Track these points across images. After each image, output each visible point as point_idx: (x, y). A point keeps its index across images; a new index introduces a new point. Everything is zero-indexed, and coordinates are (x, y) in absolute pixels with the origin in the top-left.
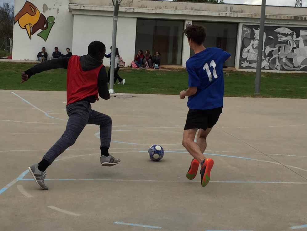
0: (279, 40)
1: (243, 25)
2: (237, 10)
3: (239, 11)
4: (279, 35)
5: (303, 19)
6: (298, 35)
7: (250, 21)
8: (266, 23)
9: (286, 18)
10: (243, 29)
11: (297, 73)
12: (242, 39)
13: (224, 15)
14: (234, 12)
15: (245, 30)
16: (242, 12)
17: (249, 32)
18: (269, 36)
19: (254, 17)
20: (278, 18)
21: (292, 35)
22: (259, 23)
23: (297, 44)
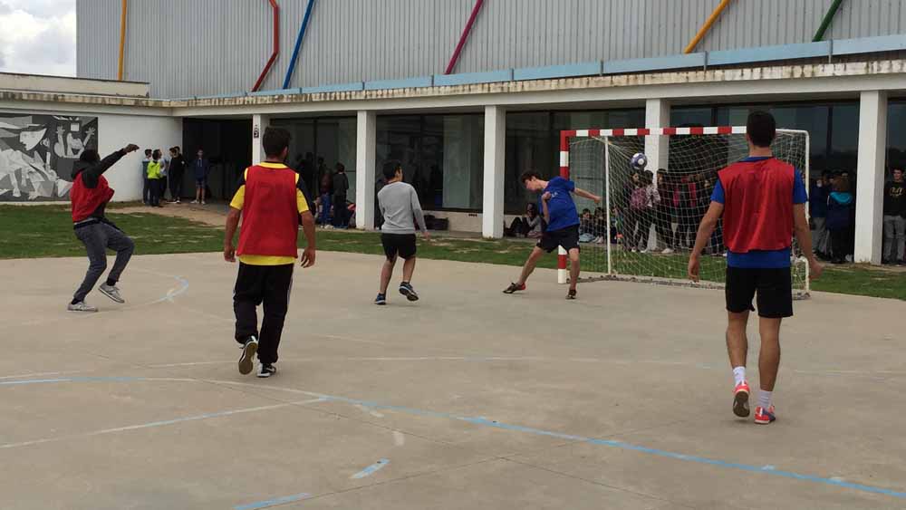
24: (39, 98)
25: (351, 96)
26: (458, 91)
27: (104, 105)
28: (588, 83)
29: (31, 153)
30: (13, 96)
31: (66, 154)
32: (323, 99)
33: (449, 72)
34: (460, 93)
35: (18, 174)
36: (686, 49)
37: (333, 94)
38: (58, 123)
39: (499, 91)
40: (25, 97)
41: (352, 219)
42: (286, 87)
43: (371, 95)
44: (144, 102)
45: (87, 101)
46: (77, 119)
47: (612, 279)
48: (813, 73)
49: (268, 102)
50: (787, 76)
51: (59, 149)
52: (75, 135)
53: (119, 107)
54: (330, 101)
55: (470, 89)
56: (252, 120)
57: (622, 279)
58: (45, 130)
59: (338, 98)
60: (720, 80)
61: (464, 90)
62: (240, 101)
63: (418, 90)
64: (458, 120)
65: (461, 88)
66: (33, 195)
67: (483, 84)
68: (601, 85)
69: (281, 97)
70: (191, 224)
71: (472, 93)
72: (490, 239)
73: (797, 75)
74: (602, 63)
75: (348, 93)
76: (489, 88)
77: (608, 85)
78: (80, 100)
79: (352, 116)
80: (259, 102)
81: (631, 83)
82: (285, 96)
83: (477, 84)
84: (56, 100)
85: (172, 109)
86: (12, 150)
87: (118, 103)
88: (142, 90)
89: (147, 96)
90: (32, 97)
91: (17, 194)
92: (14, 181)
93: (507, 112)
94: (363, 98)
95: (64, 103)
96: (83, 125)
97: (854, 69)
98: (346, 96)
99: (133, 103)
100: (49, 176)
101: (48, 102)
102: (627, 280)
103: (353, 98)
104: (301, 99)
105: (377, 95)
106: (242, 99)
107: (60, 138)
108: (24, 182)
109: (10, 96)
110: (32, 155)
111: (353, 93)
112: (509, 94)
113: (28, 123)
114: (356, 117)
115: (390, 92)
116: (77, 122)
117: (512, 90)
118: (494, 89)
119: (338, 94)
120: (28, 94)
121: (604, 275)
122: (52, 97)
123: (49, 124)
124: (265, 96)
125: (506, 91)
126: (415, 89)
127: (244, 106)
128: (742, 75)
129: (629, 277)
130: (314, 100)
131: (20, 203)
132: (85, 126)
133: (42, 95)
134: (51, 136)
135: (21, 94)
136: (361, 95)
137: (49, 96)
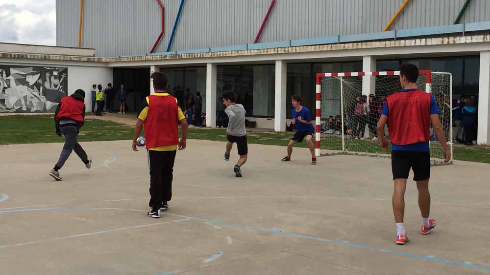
5: (13, 56)
11: (11, 116)
23: (8, 83)
24: (36, 58)
25: (203, 55)
26: (261, 52)
27: (71, 61)
28: (331, 47)
29: (32, 87)
30: (22, 56)
31: (51, 87)
32: (188, 57)
33: (256, 42)
34: (262, 53)
35: (25, 98)
36: (385, 28)
37: (194, 55)
38: (47, 71)
39: (283, 52)
40: (29, 57)
41: (204, 122)
42: (168, 51)
43: (214, 55)
44: (92, 59)
45: (62, 59)
46: (57, 69)
47: (345, 154)
48: (454, 41)
49: (159, 59)
50: (440, 43)
51: (47, 85)
52: (55, 77)
53: (79, 62)
54: (192, 58)
55: (267, 51)
56: (150, 69)
57: (350, 154)
58: (39, 74)
59: (196, 57)
60: (403, 45)
61: (264, 52)
62: (143, 58)
63: (239, 52)
64: (261, 68)
65: (262, 51)
66: (33, 109)
67: (274, 48)
68: (338, 49)
69: (166, 56)
70: (118, 125)
71: (269, 53)
72: (278, 132)
73: (445, 43)
74: (339, 36)
75: (201, 54)
76: (278, 50)
77: (342, 48)
78: (58, 58)
79: (204, 66)
80: (154, 59)
81: (355, 48)
82: (168, 56)
83: (271, 49)
84: (45, 59)
85: (107, 63)
86: (22, 85)
87: (79, 60)
88: (91, 53)
89: (94, 56)
90: (32, 57)
91: (24, 109)
92: (23, 102)
93: (287, 64)
94: (209, 56)
95: (50, 60)
96: (60, 71)
97: (476, 39)
98: (200, 56)
99: (86, 60)
100: (42, 100)
101: (41, 59)
102: (353, 154)
103: (204, 56)
104: (176, 57)
105: (217, 55)
106: (145, 57)
107: (48, 79)
108: (28, 102)
109: (21, 56)
110: (33, 88)
111: (205, 54)
112: (289, 54)
113: (31, 71)
114: (206, 67)
115: (224, 53)
116: (56, 70)
117: (290, 52)
118: (281, 51)
119: (196, 54)
120: (31, 56)
121: (341, 151)
123: (41, 71)
124: (157, 55)
125: (287, 52)
126: (238, 51)
127: (145, 61)
128: (415, 42)
129: (354, 152)
130: (183, 57)
131: (26, 114)
132: (61, 72)
133: (38, 56)
134: (43, 78)
135: (26, 55)
136: (209, 55)
137: (42, 56)
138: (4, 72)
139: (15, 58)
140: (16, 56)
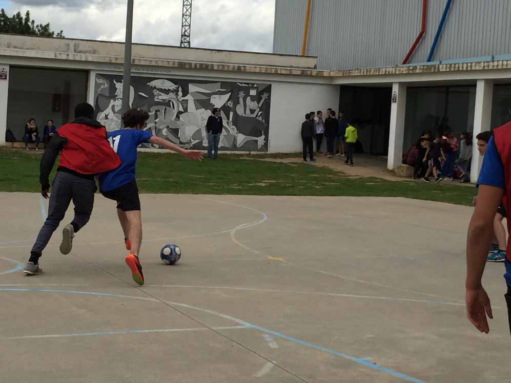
0: (156, 100)
1: (97, 74)
2: (87, 49)
3: (90, 52)
4: (156, 92)
5: (193, 67)
6: (185, 93)
7: (108, 68)
8: (134, 71)
9: (165, 64)
10: (96, 81)
12: (96, 98)
13: (64, 57)
14: (80, 52)
15: (100, 82)
16: (94, 52)
17: (106, 85)
18: (140, 93)
19: (114, 61)
20: (153, 64)
21: (176, 91)
22: (122, 72)
23: (185, 106)
24: (226, 69)
25: (471, 66)
27: (276, 74)
30: (207, 66)
31: (245, 113)
32: (448, 70)
37: (457, 65)
38: (241, 89)
40: (216, 68)
42: (429, 60)
43: (488, 66)
44: (309, 73)
45: (263, 71)
46: (255, 86)
49: (404, 72)
51: (240, 110)
52: (253, 98)
54: (454, 71)
56: (391, 88)
58: (230, 94)
59: (461, 69)
62: (382, 72)
75: (469, 65)
78: (257, 70)
79: (472, 85)
80: (397, 73)
82: (418, 67)
84: (239, 70)
85: (332, 78)
86: (203, 109)
87: (288, 72)
88: (311, 63)
89: (315, 67)
90: (220, 68)
91: (205, 144)
94: (481, 68)
95: (246, 73)
96: (259, 90)
98: (467, 67)
99: (299, 73)
100: (231, 132)
101: (233, 72)
103: (473, 68)
105: (493, 66)
106: (384, 69)
107: (241, 100)
109: (204, 67)
111: (474, 64)
114: (475, 86)
115: (505, 63)
116: (255, 88)
119: (461, 65)
120: (218, 65)
122: (236, 68)
123: (233, 89)
127: (386, 75)
130: (441, 70)
133: (228, 66)
134: (234, 99)
135: (213, 65)
136: (480, 66)
137: (234, 66)
138: (180, 89)
139: (195, 69)
140: (198, 67)
